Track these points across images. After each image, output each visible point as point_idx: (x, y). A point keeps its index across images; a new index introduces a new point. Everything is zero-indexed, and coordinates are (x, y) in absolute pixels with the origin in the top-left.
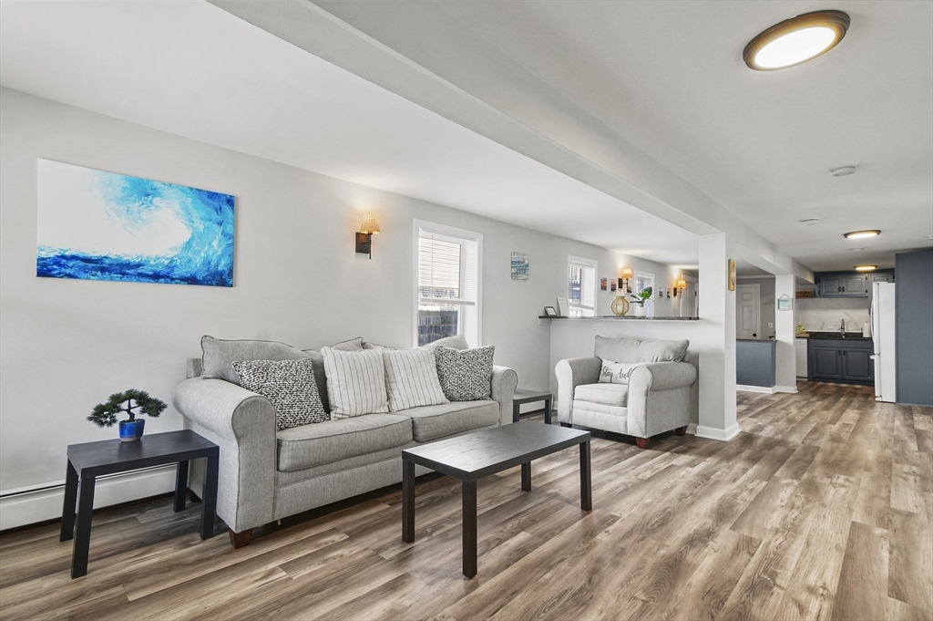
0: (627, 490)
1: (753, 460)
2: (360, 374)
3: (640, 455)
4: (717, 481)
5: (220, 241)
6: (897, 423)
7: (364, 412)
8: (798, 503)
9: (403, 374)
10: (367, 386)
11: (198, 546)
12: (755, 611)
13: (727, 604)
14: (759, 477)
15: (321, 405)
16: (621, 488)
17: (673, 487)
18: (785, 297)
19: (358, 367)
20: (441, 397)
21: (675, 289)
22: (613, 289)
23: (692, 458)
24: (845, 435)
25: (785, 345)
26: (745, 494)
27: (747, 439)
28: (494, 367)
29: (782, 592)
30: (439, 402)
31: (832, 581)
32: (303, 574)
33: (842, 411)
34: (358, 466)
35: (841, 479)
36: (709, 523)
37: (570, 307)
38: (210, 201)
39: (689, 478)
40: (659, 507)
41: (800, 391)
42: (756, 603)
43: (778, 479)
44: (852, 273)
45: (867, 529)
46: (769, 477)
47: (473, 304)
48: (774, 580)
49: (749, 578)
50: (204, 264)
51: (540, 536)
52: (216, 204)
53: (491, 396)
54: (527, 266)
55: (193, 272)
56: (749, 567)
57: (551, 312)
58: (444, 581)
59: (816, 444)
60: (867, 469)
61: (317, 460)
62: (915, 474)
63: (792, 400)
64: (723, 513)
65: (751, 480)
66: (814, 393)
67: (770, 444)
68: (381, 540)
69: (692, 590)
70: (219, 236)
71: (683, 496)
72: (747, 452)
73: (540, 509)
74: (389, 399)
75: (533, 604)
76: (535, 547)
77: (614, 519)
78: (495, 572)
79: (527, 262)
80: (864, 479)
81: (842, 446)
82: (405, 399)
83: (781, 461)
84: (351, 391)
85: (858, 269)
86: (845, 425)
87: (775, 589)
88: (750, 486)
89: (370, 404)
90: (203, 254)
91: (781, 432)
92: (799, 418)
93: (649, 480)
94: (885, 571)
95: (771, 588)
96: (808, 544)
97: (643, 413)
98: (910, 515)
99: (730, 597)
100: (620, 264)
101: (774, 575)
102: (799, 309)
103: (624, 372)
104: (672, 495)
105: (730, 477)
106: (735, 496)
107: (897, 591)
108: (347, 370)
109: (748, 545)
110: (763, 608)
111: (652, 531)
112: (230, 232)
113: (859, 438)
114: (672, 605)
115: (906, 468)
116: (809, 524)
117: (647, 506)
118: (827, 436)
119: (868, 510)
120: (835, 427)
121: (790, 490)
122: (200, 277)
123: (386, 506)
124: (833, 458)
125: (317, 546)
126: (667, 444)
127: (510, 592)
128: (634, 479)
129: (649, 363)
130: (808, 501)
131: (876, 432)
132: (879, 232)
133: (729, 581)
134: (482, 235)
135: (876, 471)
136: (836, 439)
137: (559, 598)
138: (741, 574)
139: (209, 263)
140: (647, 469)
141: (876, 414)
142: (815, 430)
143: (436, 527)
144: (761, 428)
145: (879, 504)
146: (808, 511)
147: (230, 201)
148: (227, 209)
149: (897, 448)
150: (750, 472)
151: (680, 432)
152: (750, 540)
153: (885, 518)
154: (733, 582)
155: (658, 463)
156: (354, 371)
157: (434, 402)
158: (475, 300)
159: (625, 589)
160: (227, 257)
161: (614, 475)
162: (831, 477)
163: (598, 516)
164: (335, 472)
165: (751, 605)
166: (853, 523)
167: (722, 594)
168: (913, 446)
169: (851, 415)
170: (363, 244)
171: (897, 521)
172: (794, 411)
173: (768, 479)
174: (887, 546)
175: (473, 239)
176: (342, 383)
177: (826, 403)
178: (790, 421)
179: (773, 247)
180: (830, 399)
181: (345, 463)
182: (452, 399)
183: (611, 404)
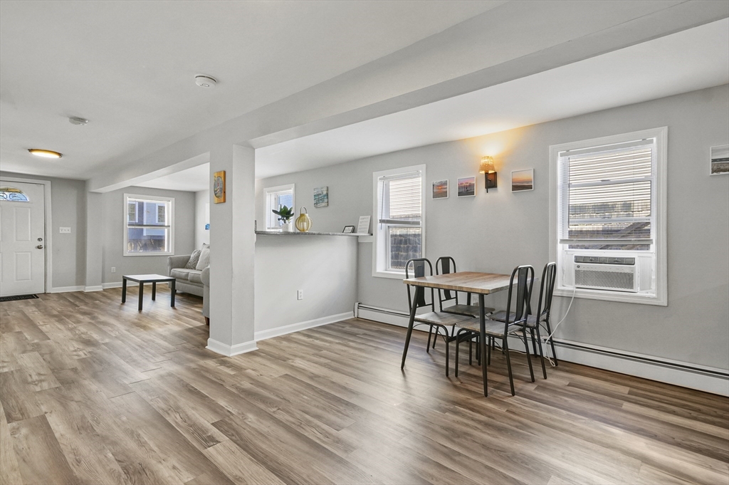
79: (325, 192)
98: (24, 352)
135: (68, 372)
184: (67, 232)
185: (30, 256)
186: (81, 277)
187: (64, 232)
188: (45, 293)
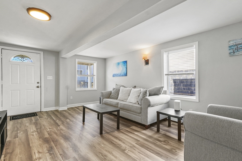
12: (47, 145)
13: (52, 142)
29: (45, 152)
42: (48, 146)
48: (49, 153)
49: (54, 149)
56: (57, 151)
69: (60, 139)
87: (47, 152)
95: (48, 151)
99: (53, 143)
101: (51, 154)
109: (64, 156)
110: (46, 146)
133: (57, 145)
138: (56, 148)
154: (56, 146)
165: (48, 145)
167: (55, 143)
170: (147, 62)
184: (51, 79)
185: (33, 91)
186: (57, 103)
187: (49, 79)
188: (41, 111)
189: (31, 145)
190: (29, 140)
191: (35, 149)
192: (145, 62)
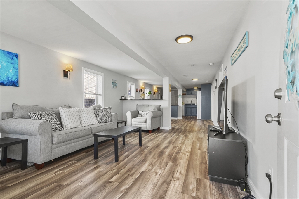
0: (149, 141)
1: (175, 133)
2: (72, 116)
3: (150, 134)
4: (168, 137)
5: (13, 70)
6: (201, 123)
7: (74, 127)
8: (184, 139)
9: (85, 115)
10: (75, 119)
11: (21, 172)
13: (173, 156)
14: (176, 135)
15: (60, 125)
16: (148, 141)
17: (159, 140)
18: (180, 95)
19: (72, 113)
20: (97, 122)
21: (155, 92)
22: (139, 92)
23: (162, 134)
24: (192, 126)
25: (180, 107)
26: (174, 139)
27: (173, 129)
28: (112, 113)
29: (182, 153)
30: (96, 123)
31: (190, 150)
32: (67, 171)
33: (191, 121)
34: (76, 142)
35: (191, 134)
36: (168, 145)
37: (128, 97)
38: (8, 55)
39: (162, 137)
40: (157, 143)
41: (183, 118)
42: (178, 155)
43: (180, 135)
44: (193, 89)
45: (195, 141)
46: (178, 135)
47: (101, 95)
50: (6, 78)
51: (131, 152)
52: (11, 56)
53: (111, 121)
54: (116, 84)
55: (2, 81)
56: (176, 150)
57: (123, 98)
58: (110, 164)
59: (187, 128)
60: (196, 132)
61: (65, 140)
62: (203, 131)
63: (181, 120)
64: (170, 142)
65: (175, 136)
66: (186, 119)
67: (178, 129)
68: (88, 160)
69: (166, 156)
70: (12, 68)
71: (161, 141)
72: (173, 131)
73: (129, 148)
74: (81, 123)
75: (134, 164)
76: (131, 154)
77: (148, 147)
78: (123, 161)
79: (116, 83)
80: (195, 133)
81: (191, 128)
82: (86, 123)
83: (180, 132)
84: (70, 121)
85: (194, 88)
86: (192, 124)
88: (175, 137)
89: (76, 125)
90: (6, 74)
91: (180, 127)
92: (183, 124)
93: (154, 139)
94: (198, 147)
95: (180, 153)
96: (186, 145)
97: (151, 124)
100: (141, 85)
101: (180, 151)
102: (183, 98)
103: (145, 114)
104: (159, 141)
105: (171, 136)
106: (172, 139)
107: (200, 149)
108: (68, 114)
109: (176, 147)
111: (156, 148)
112: (17, 67)
113: (194, 126)
114: (162, 158)
115: (202, 131)
116: (186, 142)
117: (154, 143)
118: (189, 126)
119: (196, 138)
120: (190, 125)
121: (182, 137)
122: (5, 83)
123: (84, 153)
124: (190, 130)
125: (68, 165)
126: (156, 132)
127: (128, 163)
128: (150, 139)
129: (151, 111)
130: (185, 138)
131: (197, 125)
132: (198, 79)
134: (103, 74)
135: (197, 132)
136: (190, 127)
137: (139, 162)
138: (175, 152)
139: (9, 78)
140: (152, 137)
141: (197, 122)
142: (186, 126)
143: (102, 155)
144: (176, 126)
145: (197, 137)
146: (186, 140)
147: (16, 56)
148: (15, 58)
149: (201, 127)
150: (174, 135)
151: (159, 128)
152: (176, 146)
153: (198, 139)
154: (173, 153)
155: (155, 135)
156: (70, 115)
157: (95, 124)
158: (101, 94)
159: (153, 158)
160: (16, 76)
161: (145, 139)
162: (189, 134)
163: (144, 147)
164: (70, 144)
166: (193, 141)
168: (203, 127)
169: (193, 122)
170: (66, 74)
171: (200, 139)
172: (182, 122)
173: (178, 136)
174: (198, 143)
175: (101, 75)
176: (67, 118)
177: (188, 120)
178: (181, 124)
179: (178, 82)
180: (189, 119)
181: (73, 141)
182: (100, 122)
183: (142, 122)
189: (187, 162)
190: (187, 168)
191: (186, 157)
192: (69, 74)
